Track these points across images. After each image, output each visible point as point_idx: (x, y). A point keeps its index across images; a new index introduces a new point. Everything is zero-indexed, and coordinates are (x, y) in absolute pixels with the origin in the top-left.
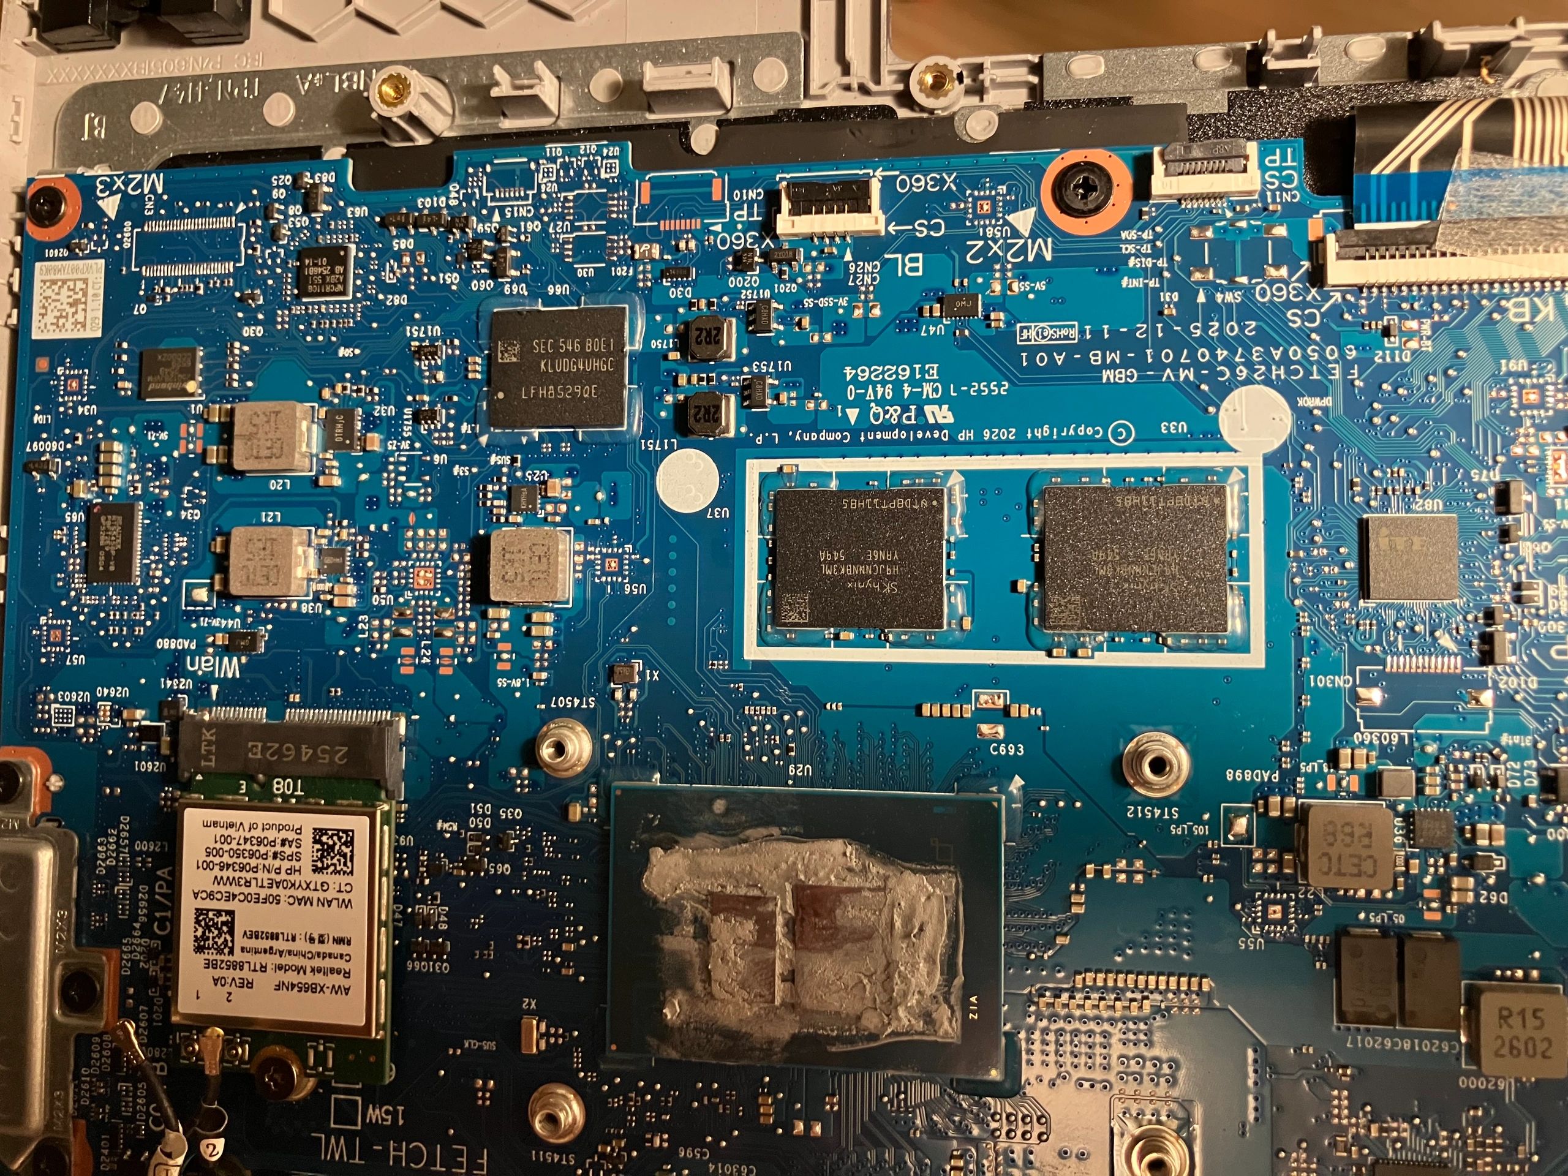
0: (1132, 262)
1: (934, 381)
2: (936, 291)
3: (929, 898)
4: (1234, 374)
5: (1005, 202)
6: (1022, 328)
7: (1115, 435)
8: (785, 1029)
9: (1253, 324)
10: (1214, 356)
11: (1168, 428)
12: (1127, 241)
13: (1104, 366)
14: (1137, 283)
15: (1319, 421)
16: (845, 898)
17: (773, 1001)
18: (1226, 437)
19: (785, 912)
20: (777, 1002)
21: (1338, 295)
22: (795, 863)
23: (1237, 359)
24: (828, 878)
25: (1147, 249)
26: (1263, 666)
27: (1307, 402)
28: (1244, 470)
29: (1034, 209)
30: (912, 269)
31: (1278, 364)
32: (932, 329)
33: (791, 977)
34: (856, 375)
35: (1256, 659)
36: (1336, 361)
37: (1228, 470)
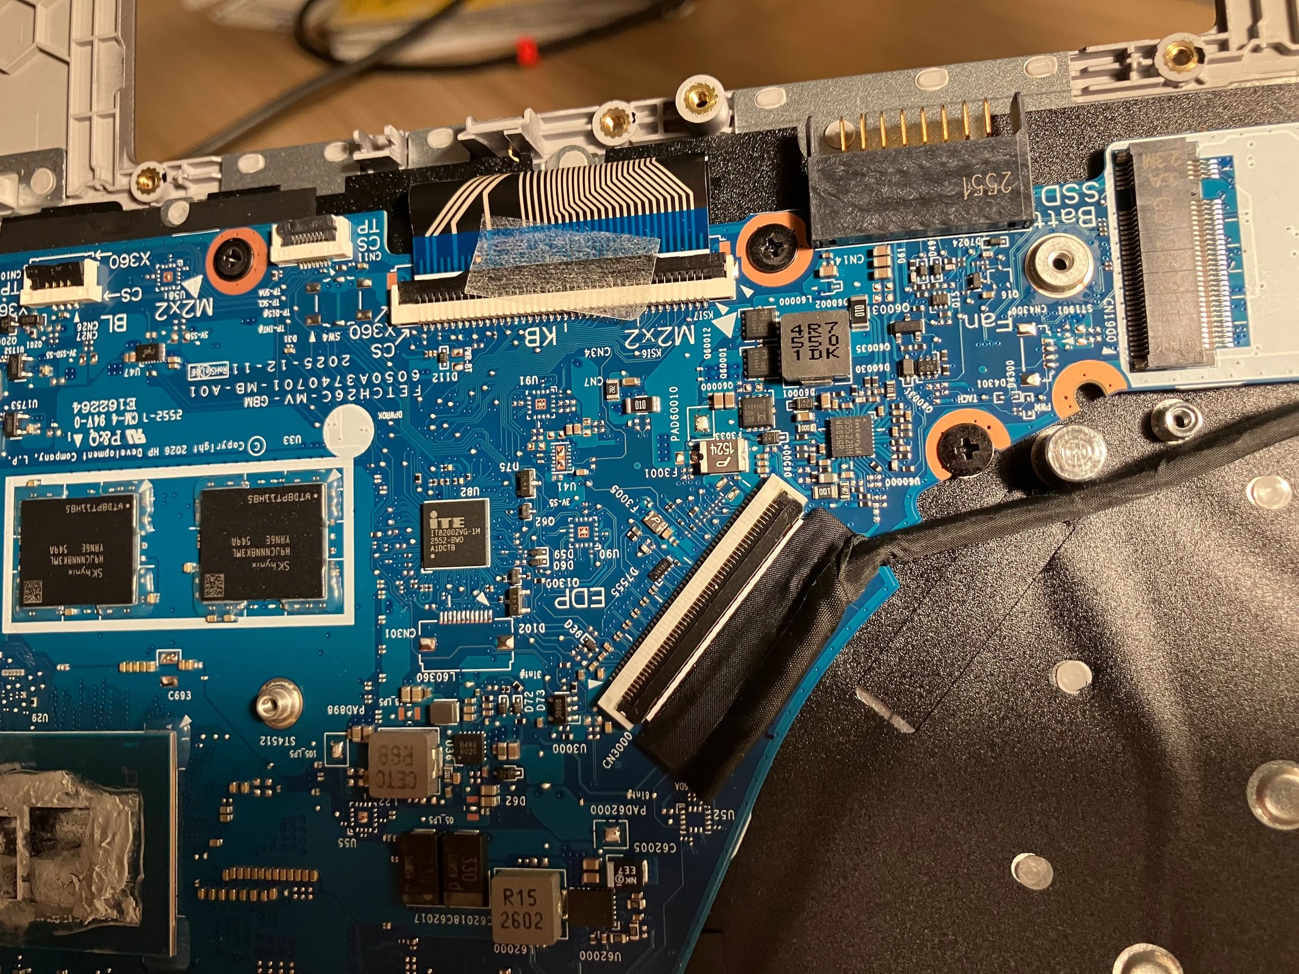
0: (266, 313)
1: (133, 411)
2: (135, 342)
3: (119, 814)
4: (334, 397)
5: (182, 272)
6: (192, 368)
7: (253, 447)
8: (25, 919)
9: (348, 357)
10: (320, 383)
11: (288, 441)
12: (263, 298)
13: (247, 394)
14: (269, 329)
15: (392, 429)
16: (62, 816)
17: (15, 897)
18: (329, 446)
19: (22, 828)
20: (19, 898)
21: (407, 331)
22: (28, 791)
23: (337, 385)
24: (52, 802)
25: (276, 303)
26: (353, 623)
27: (384, 415)
28: (340, 470)
29: (201, 277)
30: (119, 327)
31: (365, 387)
32: (132, 371)
33: (26, 879)
34: (81, 409)
35: (347, 618)
36: (405, 383)
37: (329, 471)
